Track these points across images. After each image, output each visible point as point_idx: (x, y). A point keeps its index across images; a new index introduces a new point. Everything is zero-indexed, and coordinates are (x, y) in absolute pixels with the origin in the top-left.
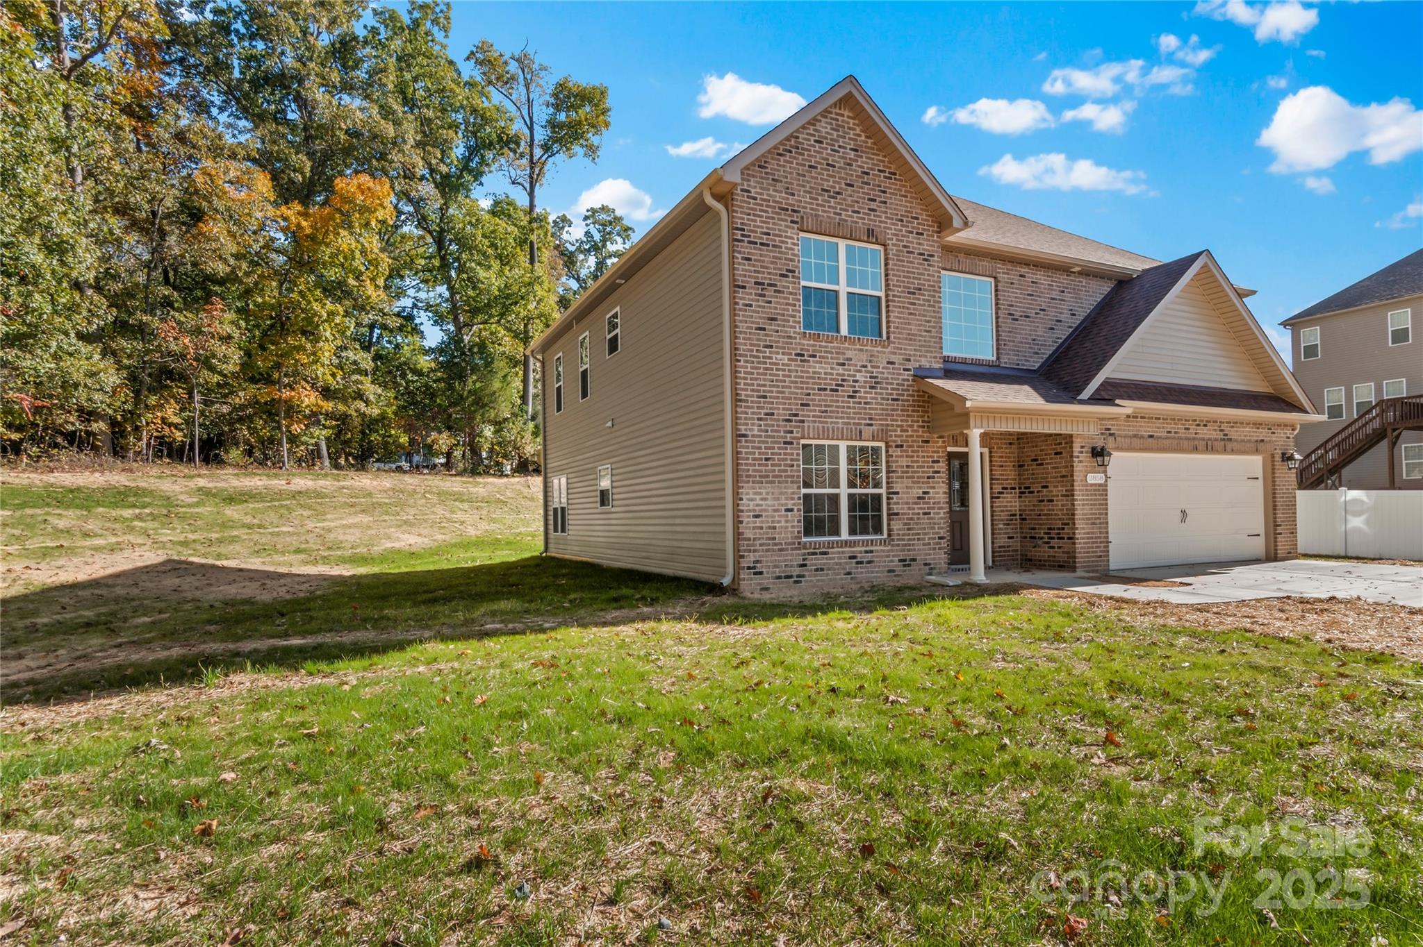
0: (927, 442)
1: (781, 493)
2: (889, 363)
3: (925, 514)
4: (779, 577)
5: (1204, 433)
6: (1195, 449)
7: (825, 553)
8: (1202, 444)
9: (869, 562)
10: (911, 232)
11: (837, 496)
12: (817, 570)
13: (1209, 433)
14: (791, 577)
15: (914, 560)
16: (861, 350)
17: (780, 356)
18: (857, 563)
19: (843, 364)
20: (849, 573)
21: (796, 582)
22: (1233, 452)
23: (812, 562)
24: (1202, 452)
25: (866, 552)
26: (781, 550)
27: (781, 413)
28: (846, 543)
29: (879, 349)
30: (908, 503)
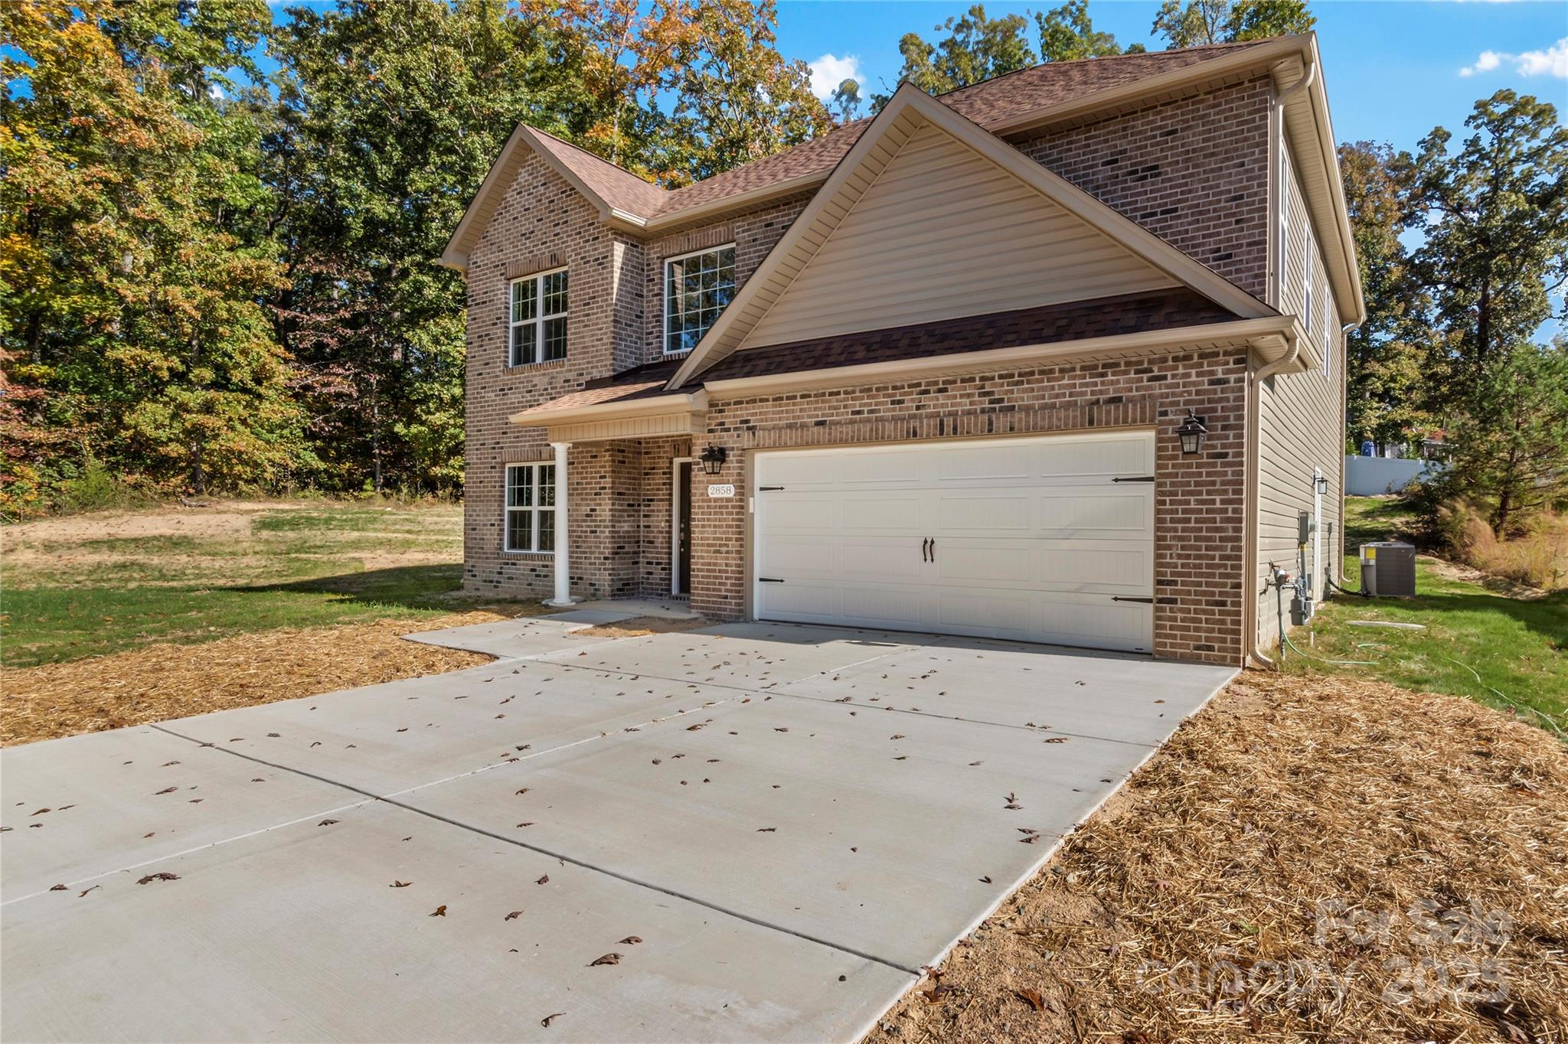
0: (596, 457)
1: (488, 511)
2: (565, 381)
3: (592, 532)
4: (485, 581)
5: (936, 403)
6: (913, 435)
7: (514, 564)
8: (927, 426)
9: (546, 576)
10: (588, 241)
11: (530, 512)
12: (509, 578)
13: (958, 401)
14: (491, 582)
15: (581, 579)
16: (544, 374)
17: (490, 394)
18: (537, 576)
19: (531, 391)
20: (530, 585)
21: (496, 587)
22: (1012, 431)
23: (507, 570)
24: (929, 438)
25: (543, 566)
26: (487, 558)
27: (490, 443)
28: (532, 557)
29: (558, 369)
30: (577, 521)
